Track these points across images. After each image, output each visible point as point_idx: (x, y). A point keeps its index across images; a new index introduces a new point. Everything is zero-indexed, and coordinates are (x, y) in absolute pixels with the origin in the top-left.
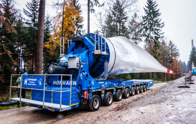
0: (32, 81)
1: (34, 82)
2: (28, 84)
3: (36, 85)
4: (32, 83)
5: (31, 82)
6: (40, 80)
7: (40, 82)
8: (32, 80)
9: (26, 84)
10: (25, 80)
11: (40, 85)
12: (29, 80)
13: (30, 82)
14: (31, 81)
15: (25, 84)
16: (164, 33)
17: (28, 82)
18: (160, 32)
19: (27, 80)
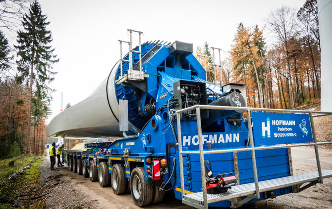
0: (284, 127)
1: (290, 129)
2: (276, 135)
3: (295, 135)
4: (285, 132)
5: (283, 129)
6: (304, 123)
7: (302, 127)
8: (284, 123)
9: (269, 134)
10: (263, 124)
11: (305, 134)
12: (274, 122)
13: (279, 129)
14: (282, 126)
15: (264, 134)
16: (57, 73)
17: (274, 129)
18: (51, 70)
19: (268, 124)
